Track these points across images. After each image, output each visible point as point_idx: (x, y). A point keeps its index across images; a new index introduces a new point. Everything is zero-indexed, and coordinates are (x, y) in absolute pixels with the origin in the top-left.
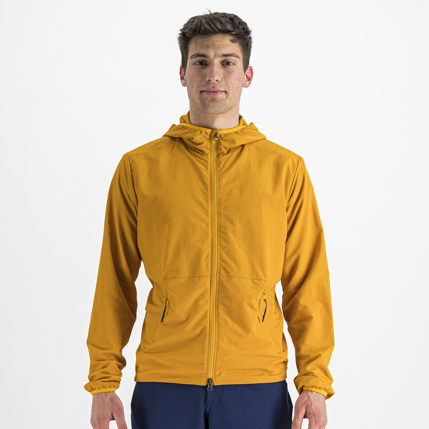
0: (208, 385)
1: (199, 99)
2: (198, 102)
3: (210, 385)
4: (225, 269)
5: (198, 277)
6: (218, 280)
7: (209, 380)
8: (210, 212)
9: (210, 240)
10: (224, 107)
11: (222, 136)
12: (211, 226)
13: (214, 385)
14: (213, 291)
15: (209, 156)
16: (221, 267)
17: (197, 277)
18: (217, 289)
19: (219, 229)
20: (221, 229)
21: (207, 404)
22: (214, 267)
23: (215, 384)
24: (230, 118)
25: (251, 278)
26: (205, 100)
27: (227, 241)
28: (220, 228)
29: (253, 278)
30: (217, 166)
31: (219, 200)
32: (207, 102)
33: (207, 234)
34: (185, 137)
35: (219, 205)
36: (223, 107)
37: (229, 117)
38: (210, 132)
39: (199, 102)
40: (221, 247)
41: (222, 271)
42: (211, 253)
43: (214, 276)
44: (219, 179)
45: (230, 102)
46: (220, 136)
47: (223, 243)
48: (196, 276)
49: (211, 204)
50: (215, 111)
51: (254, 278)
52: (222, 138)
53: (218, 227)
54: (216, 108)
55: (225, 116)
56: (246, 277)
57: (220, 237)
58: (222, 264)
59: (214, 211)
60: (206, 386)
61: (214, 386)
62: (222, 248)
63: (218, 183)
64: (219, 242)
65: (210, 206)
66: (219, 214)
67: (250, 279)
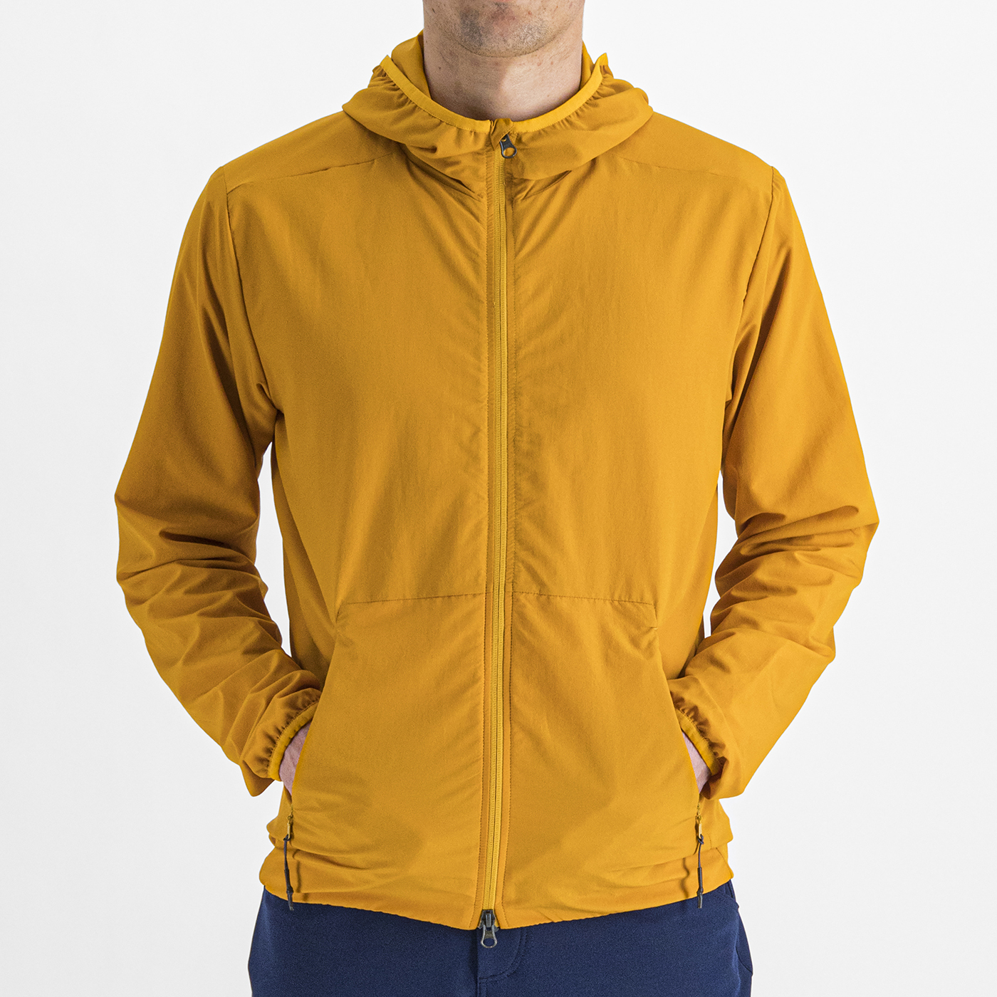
0: (482, 929)
1: (456, 8)
2: (455, 17)
3: (489, 929)
4: (530, 570)
5: (446, 598)
6: (509, 607)
7: (487, 916)
8: (487, 385)
9: (485, 477)
10: (537, 35)
11: (524, 139)
12: (486, 433)
13: (502, 928)
14: (495, 641)
15: (485, 200)
16: (520, 565)
17: (443, 597)
18: (508, 633)
19: (514, 443)
20: (519, 441)
21: (479, 982)
22: (497, 563)
23: (505, 926)
24: (552, 63)
25: (608, 597)
26: (478, 14)
27: (537, 480)
28: (518, 438)
29: (616, 597)
30: (511, 235)
31: (515, 348)
32: (482, 21)
33: (476, 458)
34: (410, 141)
35: (514, 364)
36: (533, 37)
37: (549, 62)
38: (488, 130)
39: (458, 21)
40: (520, 500)
41: (524, 576)
42: (487, 519)
43: (496, 591)
44: (516, 280)
45: (553, 18)
46: (519, 140)
47: (525, 486)
48: (441, 594)
49: (490, 359)
50: (507, 50)
51: (620, 597)
52: (524, 144)
53: (510, 436)
54: (510, 41)
55: (538, 61)
56: (593, 596)
57: (515, 467)
58: (523, 554)
59: (499, 384)
60: (476, 934)
61: (500, 932)
62: (522, 503)
63: (512, 293)
64: (513, 483)
65: (486, 369)
66: (515, 394)
67: (605, 600)
